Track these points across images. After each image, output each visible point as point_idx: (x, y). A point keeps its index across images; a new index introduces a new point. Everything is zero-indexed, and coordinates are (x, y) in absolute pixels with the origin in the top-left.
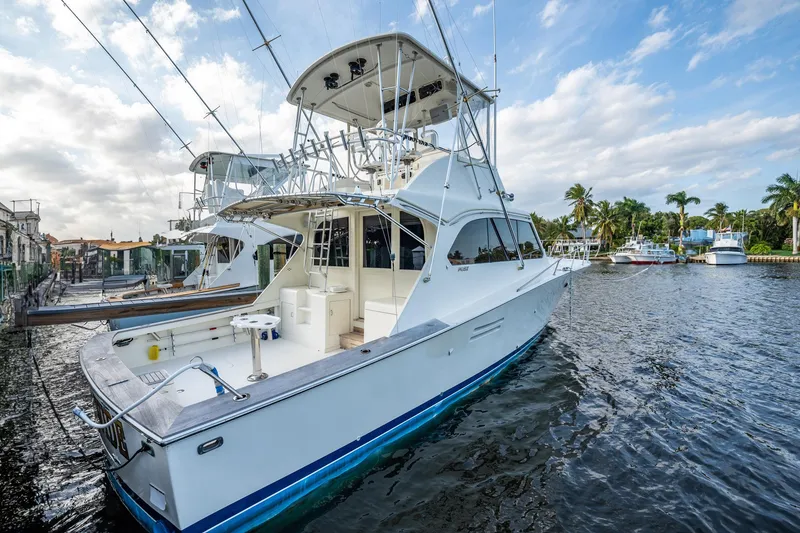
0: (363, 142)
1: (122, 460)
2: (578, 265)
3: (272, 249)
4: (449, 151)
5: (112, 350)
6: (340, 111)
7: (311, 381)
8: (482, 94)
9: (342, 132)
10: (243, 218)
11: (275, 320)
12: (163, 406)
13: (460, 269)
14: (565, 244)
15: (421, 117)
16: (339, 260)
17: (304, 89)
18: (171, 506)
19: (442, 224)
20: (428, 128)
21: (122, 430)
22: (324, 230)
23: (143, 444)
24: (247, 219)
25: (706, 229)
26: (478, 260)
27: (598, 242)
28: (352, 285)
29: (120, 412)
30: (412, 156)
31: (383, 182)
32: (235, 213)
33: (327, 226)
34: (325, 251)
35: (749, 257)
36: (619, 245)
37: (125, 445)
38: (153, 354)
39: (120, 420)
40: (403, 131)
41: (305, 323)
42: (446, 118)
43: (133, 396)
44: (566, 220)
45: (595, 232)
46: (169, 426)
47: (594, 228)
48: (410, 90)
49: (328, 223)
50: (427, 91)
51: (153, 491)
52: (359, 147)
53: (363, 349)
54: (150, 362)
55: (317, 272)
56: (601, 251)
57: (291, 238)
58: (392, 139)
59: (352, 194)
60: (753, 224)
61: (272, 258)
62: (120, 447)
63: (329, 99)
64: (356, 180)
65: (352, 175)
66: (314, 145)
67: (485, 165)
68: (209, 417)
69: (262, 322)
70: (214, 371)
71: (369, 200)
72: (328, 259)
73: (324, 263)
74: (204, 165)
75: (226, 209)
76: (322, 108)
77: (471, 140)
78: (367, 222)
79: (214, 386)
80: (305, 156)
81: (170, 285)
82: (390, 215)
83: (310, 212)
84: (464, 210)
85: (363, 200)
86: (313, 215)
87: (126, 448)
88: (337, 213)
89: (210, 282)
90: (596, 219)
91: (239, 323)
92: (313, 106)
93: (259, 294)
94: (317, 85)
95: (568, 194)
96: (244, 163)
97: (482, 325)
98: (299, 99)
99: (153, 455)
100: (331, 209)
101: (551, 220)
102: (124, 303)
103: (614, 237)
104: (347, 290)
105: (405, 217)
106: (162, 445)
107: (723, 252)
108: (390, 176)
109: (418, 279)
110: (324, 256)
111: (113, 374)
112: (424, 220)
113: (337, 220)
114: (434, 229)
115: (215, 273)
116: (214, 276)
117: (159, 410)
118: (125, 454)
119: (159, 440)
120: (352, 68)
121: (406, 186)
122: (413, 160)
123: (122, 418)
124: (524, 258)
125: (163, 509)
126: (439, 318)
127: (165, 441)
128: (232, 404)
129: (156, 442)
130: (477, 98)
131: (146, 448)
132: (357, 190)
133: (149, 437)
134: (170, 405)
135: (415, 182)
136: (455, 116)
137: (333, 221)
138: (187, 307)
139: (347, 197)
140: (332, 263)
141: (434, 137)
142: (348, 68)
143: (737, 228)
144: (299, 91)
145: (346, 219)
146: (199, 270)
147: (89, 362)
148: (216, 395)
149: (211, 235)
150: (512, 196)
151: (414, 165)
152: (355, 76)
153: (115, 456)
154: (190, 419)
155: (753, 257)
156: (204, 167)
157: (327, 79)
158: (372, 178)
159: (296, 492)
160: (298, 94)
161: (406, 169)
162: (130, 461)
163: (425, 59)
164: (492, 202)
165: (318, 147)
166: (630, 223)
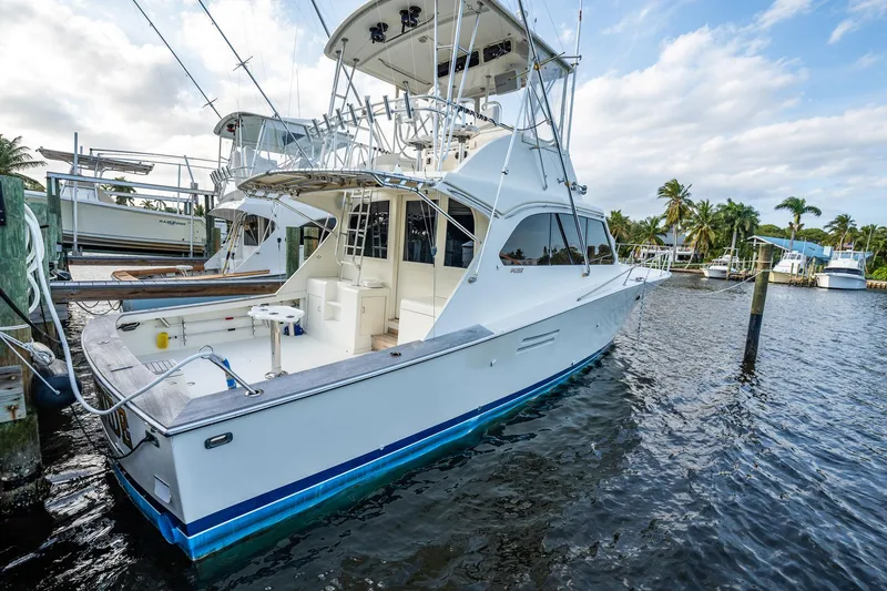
0: (410, 111)
1: (126, 450)
2: (655, 275)
3: (302, 232)
4: (512, 129)
5: (116, 334)
6: (387, 70)
7: (332, 383)
8: (560, 61)
9: (385, 97)
10: (267, 193)
11: (298, 313)
12: (168, 396)
13: (513, 271)
14: (651, 251)
15: (484, 85)
16: (377, 251)
17: (345, 40)
18: (176, 499)
19: (496, 216)
20: (491, 98)
21: (125, 418)
22: (360, 213)
23: (147, 433)
24: (270, 195)
25: (823, 245)
26: (543, 261)
27: (691, 251)
28: (390, 280)
29: (123, 399)
30: (468, 133)
31: (433, 162)
32: (258, 187)
33: (365, 209)
34: (360, 239)
35: (869, 282)
36: (715, 256)
37: (128, 434)
38: (162, 342)
39: (123, 407)
40: (458, 101)
41: (333, 319)
42: (514, 88)
43: (137, 383)
44: (655, 221)
45: (689, 239)
46: (175, 417)
47: (687, 234)
48: (470, 50)
49: (365, 206)
50: (492, 52)
51: (157, 483)
52: (405, 117)
53: (394, 352)
54: (158, 350)
55: (351, 262)
56: (693, 262)
57: (322, 221)
58: (444, 109)
59: (391, 173)
60: (881, 243)
61: (302, 243)
62: (124, 437)
63: (374, 55)
64: (402, 156)
65: (397, 151)
66: (352, 111)
67: (555, 149)
68: (217, 411)
69: (285, 314)
70: (226, 363)
71: (410, 182)
72: (363, 248)
73: (358, 253)
74: (231, 128)
75: (247, 182)
76: (365, 65)
77: (540, 117)
78: (410, 208)
79: (225, 379)
80: (341, 124)
81: (190, 267)
82: (435, 201)
83: (345, 191)
84: (524, 201)
85: (403, 182)
86: (348, 195)
87: (129, 437)
88: (378, 196)
89: (234, 267)
90: (692, 224)
91: (258, 313)
92: (355, 63)
93: (283, 283)
94: (360, 36)
95: (661, 191)
96: (278, 129)
97: (533, 336)
98: (338, 52)
99: (157, 445)
100: (368, 189)
101: (638, 221)
102: (134, 283)
103: (711, 246)
104: (383, 286)
105: (454, 206)
106: (167, 435)
107: (839, 274)
108: (439, 155)
109: (462, 279)
110: (359, 244)
111: (117, 359)
112: (475, 210)
113: (377, 203)
114: (486, 221)
115: (242, 257)
116: (238, 260)
117: (165, 399)
118: (129, 444)
119: (164, 430)
120: (403, 18)
121: (458, 168)
122: (468, 137)
123: (125, 405)
124: (590, 263)
125: (168, 501)
126: (483, 325)
127: (170, 431)
128: (245, 401)
129: (160, 432)
130: (552, 65)
131: (150, 438)
132: (397, 170)
133: (154, 427)
134: (176, 395)
135: (468, 163)
136: (523, 86)
137: (372, 204)
138: (205, 292)
139: (385, 177)
140: (368, 253)
141: (496, 111)
142: (400, 17)
143: (860, 246)
144: (340, 42)
145: (386, 204)
146: (222, 252)
147: (91, 344)
148: (226, 388)
149: (238, 211)
150: (584, 189)
151: (470, 143)
152: (407, 29)
153: (118, 445)
154: (197, 412)
155: (874, 282)
156: (231, 131)
157: (373, 30)
158: (420, 155)
159: (310, 498)
160: (337, 46)
161: (460, 147)
162: (133, 450)
163: (492, 12)
164: (559, 194)
165: (359, 114)
166: (731, 231)
